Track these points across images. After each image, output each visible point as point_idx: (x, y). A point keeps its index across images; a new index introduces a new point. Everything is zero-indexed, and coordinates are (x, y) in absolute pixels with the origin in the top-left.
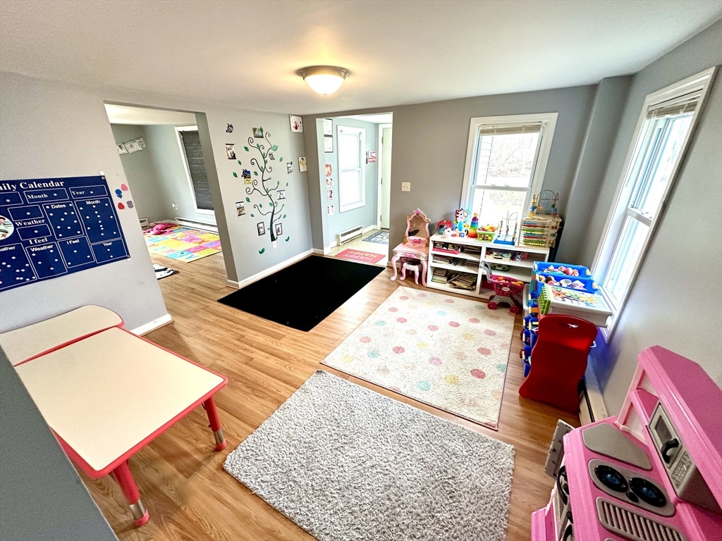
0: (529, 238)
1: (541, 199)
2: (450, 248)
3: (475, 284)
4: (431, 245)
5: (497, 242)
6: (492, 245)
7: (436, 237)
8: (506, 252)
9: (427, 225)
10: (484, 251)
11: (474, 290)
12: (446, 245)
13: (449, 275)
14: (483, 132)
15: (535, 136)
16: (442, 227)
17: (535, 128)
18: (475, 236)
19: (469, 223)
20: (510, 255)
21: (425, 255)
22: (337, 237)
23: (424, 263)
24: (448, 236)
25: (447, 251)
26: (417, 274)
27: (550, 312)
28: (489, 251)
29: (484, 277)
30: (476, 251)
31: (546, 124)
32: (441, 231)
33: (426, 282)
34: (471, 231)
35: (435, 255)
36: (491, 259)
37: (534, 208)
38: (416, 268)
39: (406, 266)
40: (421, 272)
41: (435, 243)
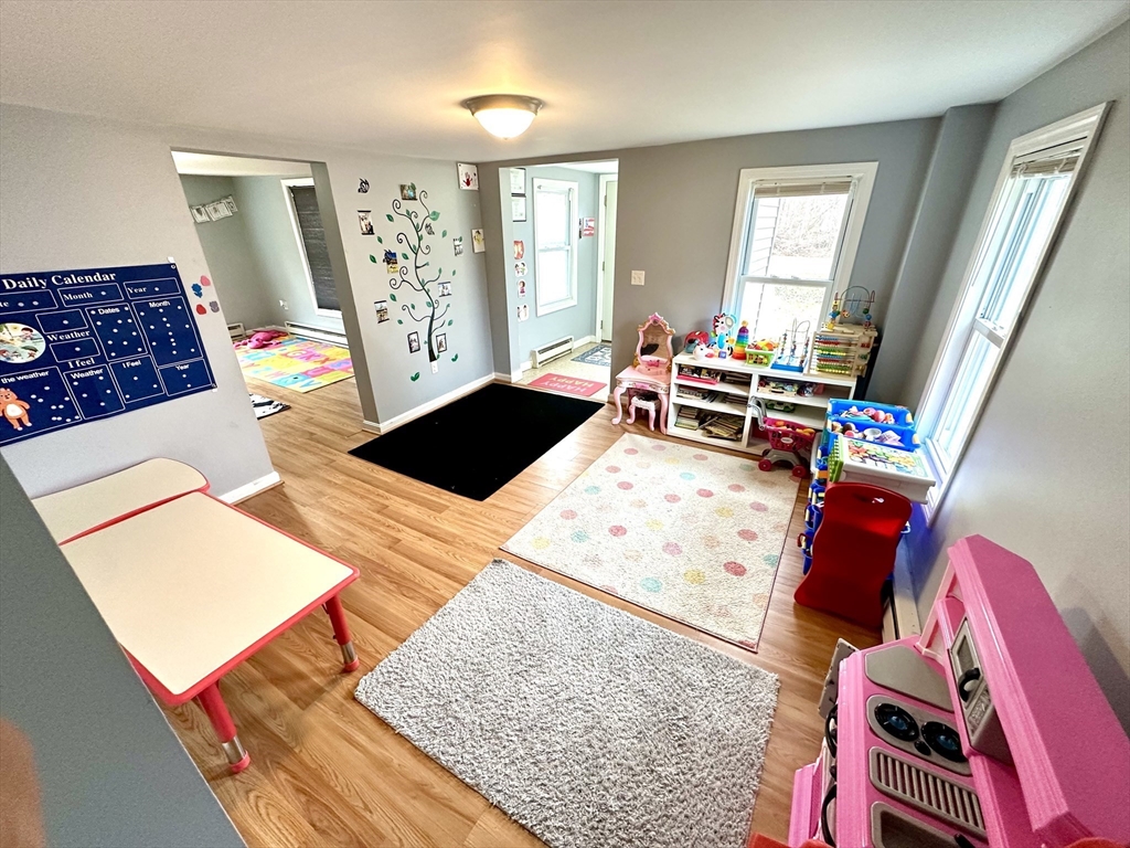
0: (826, 361)
1: (847, 300)
2: (704, 376)
3: (741, 431)
4: (675, 370)
5: (775, 366)
6: (768, 371)
7: (682, 359)
8: (790, 382)
9: (670, 338)
10: (755, 381)
11: (739, 440)
12: (698, 370)
13: (703, 417)
14: (759, 192)
15: (842, 199)
16: (692, 341)
17: (841, 186)
18: (742, 357)
19: (735, 336)
20: (796, 388)
21: (664, 386)
22: (533, 354)
23: (664, 398)
24: (700, 356)
25: (699, 380)
26: (653, 414)
27: (843, 478)
28: (764, 381)
29: (754, 420)
30: (744, 380)
31: (859, 179)
32: (691, 349)
33: (666, 427)
34: (737, 349)
35: (680, 386)
36: (766, 394)
37: (835, 314)
38: (650, 406)
39: (637, 402)
40: (658, 412)
41: (681, 368)
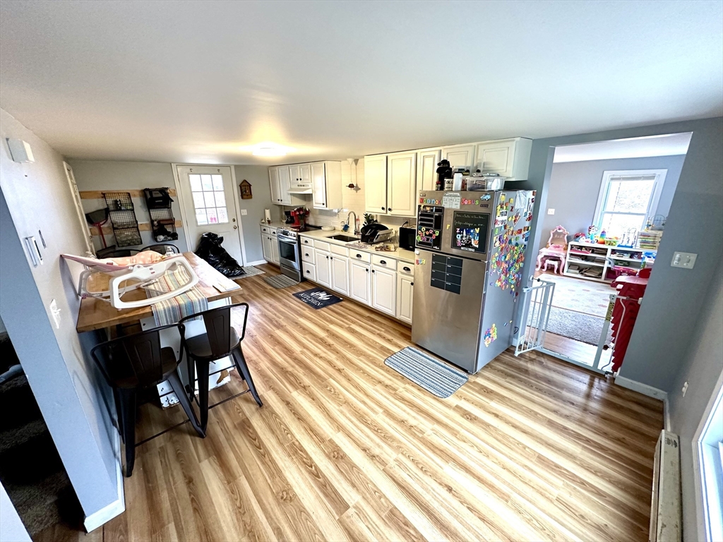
0: (644, 243)
1: (654, 220)
2: (584, 250)
3: (601, 274)
4: (569, 247)
5: (619, 246)
6: (615, 248)
7: (572, 243)
8: (627, 252)
9: (566, 236)
10: (609, 252)
11: (601, 278)
12: (581, 247)
13: (581, 269)
14: (612, 179)
15: (651, 183)
16: (577, 237)
17: (652, 177)
18: (603, 243)
19: (599, 235)
20: (629, 255)
21: (564, 254)
23: (563, 260)
24: (582, 242)
25: (581, 252)
26: (556, 267)
28: (614, 252)
29: (609, 269)
30: (604, 252)
31: (659, 175)
32: (577, 240)
33: (563, 272)
34: (600, 240)
35: (571, 254)
36: (615, 257)
37: (648, 226)
38: (556, 264)
39: (548, 262)
40: (559, 265)
41: (572, 247)
